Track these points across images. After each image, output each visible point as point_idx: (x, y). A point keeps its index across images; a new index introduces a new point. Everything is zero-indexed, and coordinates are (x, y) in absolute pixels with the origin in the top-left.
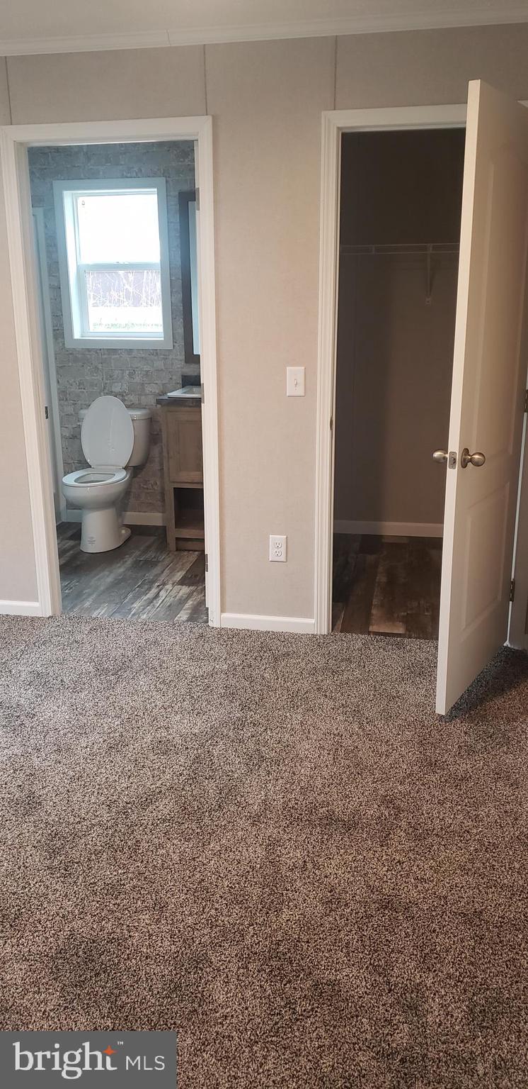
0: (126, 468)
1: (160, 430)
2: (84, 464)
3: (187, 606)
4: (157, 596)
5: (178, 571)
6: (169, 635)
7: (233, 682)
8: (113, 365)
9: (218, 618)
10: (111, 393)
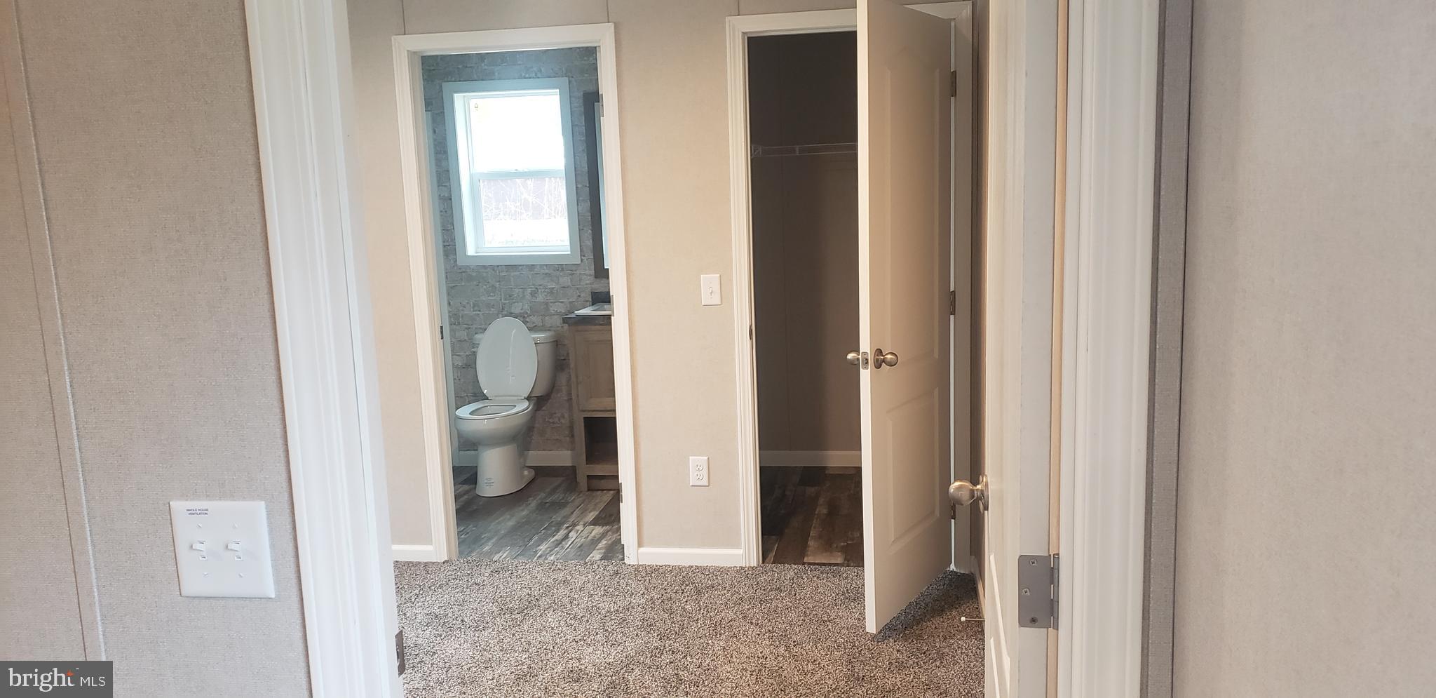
0: (528, 398)
1: (568, 354)
2: (479, 396)
3: (600, 545)
4: (566, 537)
5: (590, 512)
6: (581, 574)
7: (649, 614)
8: (512, 283)
9: (634, 555)
10: (511, 314)
